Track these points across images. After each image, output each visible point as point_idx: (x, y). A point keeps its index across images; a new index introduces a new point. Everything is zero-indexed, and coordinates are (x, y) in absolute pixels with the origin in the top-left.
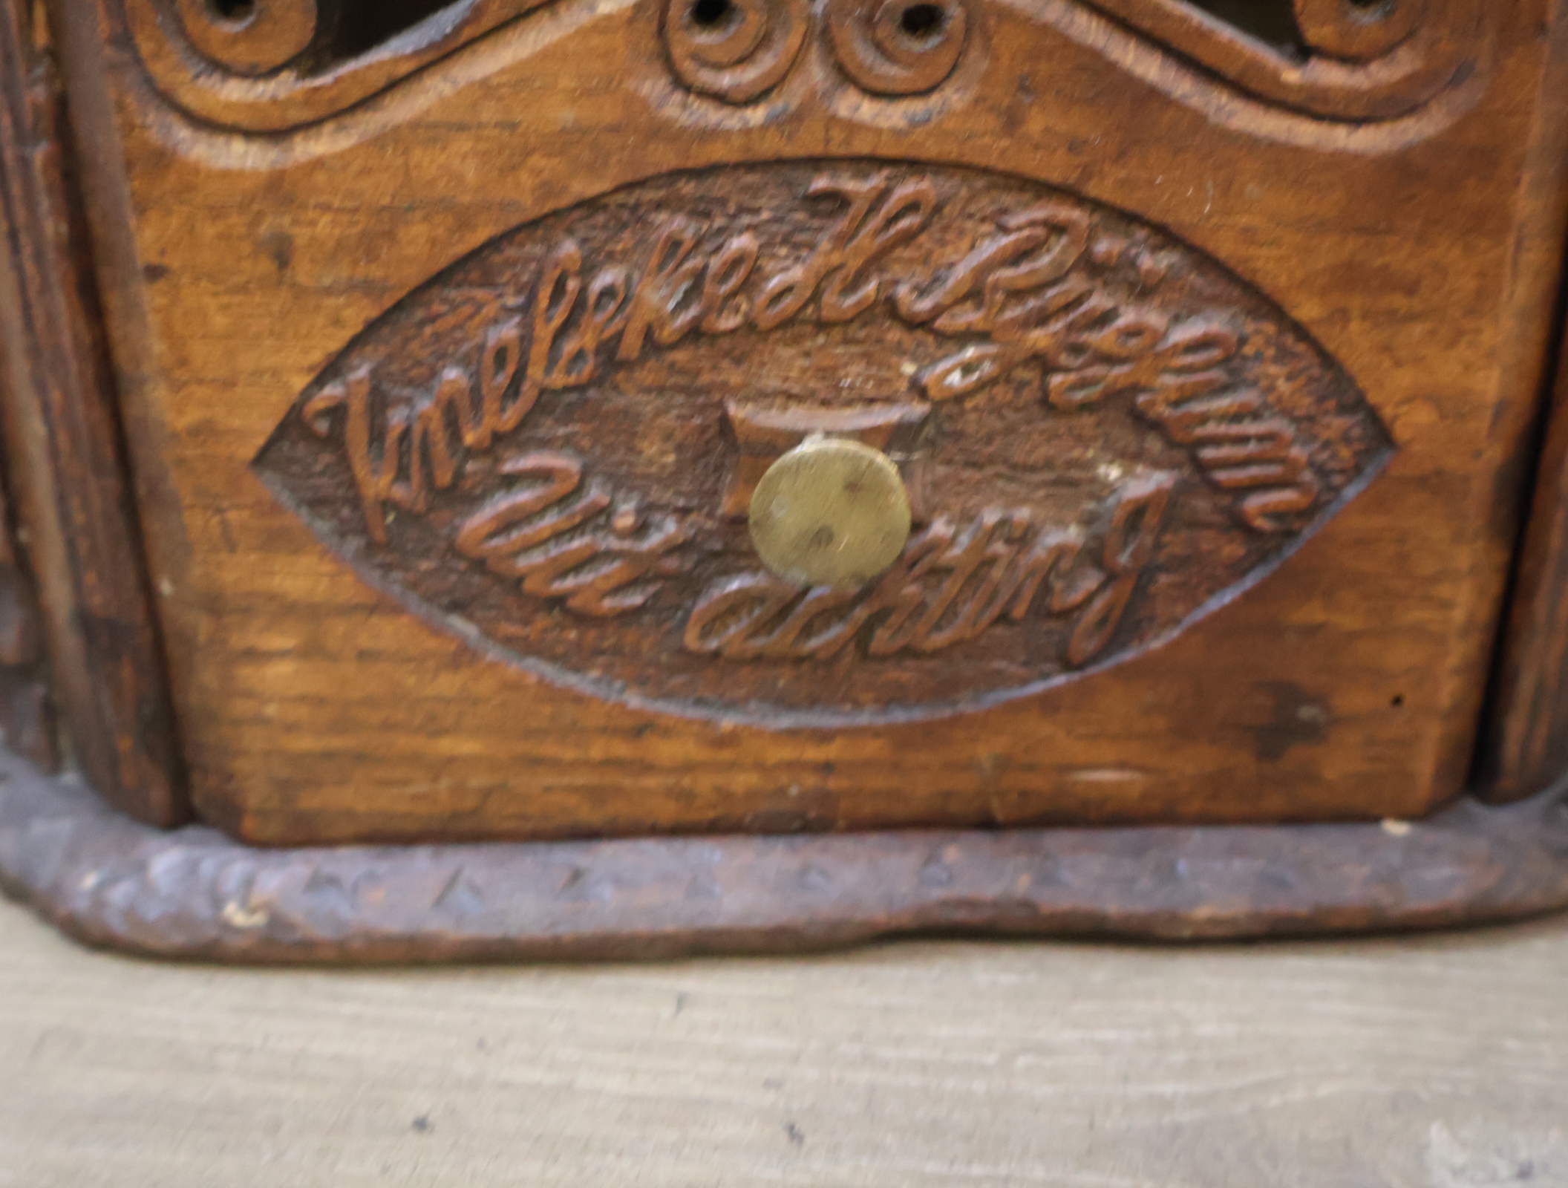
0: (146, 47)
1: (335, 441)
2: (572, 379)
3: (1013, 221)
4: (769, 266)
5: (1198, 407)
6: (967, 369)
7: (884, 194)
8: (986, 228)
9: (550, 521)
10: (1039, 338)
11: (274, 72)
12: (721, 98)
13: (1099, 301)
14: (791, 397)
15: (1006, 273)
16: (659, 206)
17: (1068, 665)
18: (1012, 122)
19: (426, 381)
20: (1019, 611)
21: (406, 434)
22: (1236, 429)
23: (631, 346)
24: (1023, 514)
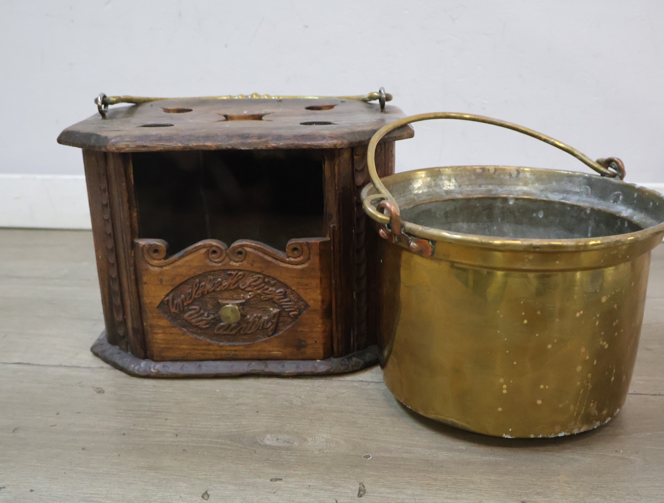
0: (146, 257)
1: (168, 304)
2: (198, 297)
3: (254, 277)
4: (223, 282)
5: (281, 301)
6: (250, 295)
7: (237, 274)
8: (251, 278)
9: (195, 316)
10: (259, 291)
11: (161, 260)
12: (216, 262)
13: (266, 287)
14: (227, 299)
15: (254, 283)
16: (209, 275)
17: (269, 336)
18: (252, 265)
19: (180, 296)
20: (260, 328)
21: (177, 304)
22: (287, 303)
23: (206, 292)
24: (259, 315)
